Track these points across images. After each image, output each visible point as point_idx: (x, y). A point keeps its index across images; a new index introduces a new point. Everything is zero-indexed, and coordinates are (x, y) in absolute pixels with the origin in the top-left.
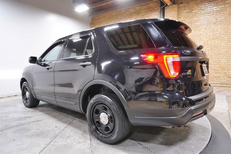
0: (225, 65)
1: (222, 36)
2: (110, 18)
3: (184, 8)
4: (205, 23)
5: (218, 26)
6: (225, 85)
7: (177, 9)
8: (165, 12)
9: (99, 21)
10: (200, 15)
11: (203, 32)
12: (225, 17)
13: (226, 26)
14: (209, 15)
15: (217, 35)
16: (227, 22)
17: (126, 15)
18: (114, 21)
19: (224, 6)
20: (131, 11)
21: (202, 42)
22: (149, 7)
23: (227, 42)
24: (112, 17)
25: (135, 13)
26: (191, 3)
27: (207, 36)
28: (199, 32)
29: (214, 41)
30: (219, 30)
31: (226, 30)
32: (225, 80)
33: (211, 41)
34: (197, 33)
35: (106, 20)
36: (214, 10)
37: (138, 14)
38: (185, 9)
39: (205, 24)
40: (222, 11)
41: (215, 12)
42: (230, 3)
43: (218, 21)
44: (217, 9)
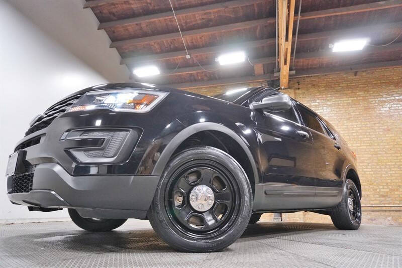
0: (373, 178)
4: (335, 117)
5: (354, 124)
6: (378, 208)
7: (294, 96)
10: (326, 107)
12: (360, 112)
13: (363, 123)
14: (339, 107)
15: (354, 134)
16: (364, 118)
19: (355, 98)
23: (368, 144)
26: (311, 90)
29: (352, 142)
31: (364, 128)
32: (376, 200)
36: (345, 102)
38: (305, 97)
40: (354, 104)
41: (346, 104)
42: (363, 96)
43: (352, 116)
44: (349, 101)
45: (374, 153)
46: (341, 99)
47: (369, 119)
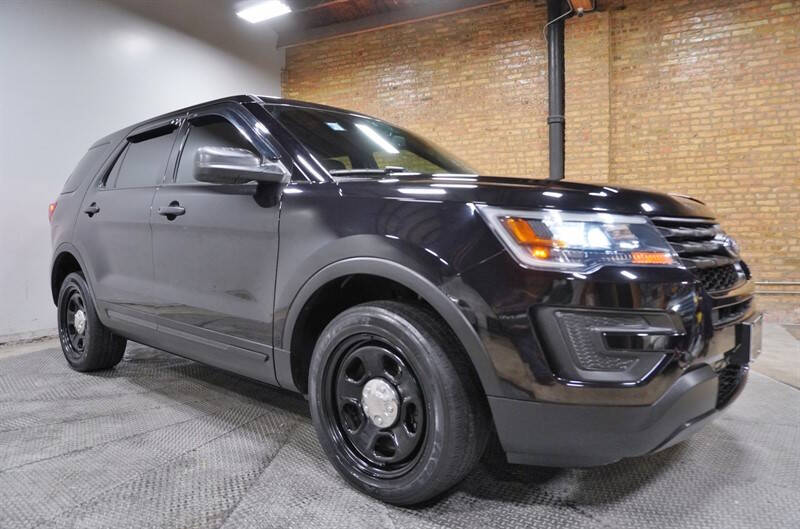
0: (776, 222)
1: (765, 122)
2: (361, 53)
3: (632, 25)
4: (706, 76)
5: (750, 90)
6: (776, 288)
7: (607, 28)
8: (565, 36)
9: (314, 63)
10: (686, 50)
11: (698, 109)
12: (773, 58)
13: (775, 88)
14: (719, 49)
15: (747, 117)
16: (780, 73)
17: (419, 44)
18: (374, 67)
19: (765, 22)
20: (438, 31)
21: (697, 141)
22: (507, 19)
23: (780, 141)
24: (368, 51)
25: (454, 38)
26: (653, 9)
27: (714, 121)
28: (684, 107)
29: (738, 137)
30: (751, 103)
31: (775, 100)
32: (775, 270)
33: (725, 139)
34: (677, 111)
35: (344, 62)
36: (735, 33)
37: (466, 41)
38: (637, 29)
39: (706, 82)
40: (761, 38)
41: (737, 40)
42: (788, 12)
43: (749, 71)
44: (746, 32)
45: (790, 162)
46: (725, 28)
47: (792, 75)
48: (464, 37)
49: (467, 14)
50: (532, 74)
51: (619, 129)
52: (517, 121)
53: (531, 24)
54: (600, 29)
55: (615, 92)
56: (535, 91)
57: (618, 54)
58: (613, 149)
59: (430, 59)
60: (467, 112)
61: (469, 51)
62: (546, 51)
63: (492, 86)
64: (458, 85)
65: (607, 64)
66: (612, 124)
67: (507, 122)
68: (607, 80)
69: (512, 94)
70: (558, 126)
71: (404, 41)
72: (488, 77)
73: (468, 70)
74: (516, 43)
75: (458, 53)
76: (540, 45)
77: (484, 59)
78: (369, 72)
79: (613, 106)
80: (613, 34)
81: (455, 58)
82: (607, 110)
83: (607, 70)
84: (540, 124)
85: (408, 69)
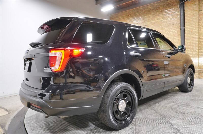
2: (128, 15)
7: (197, 3)
8: (185, 6)
9: (117, 19)
17: (144, 12)
18: (132, 18)
20: (149, 8)
22: (168, 3)
24: (130, 15)
25: (153, 9)
35: (124, 18)
37: (156, 10)
48: (156, 9)
49: (157, 3)
50: (175, 17)
51: (201, 29)
52: (171, 29)
53: (175, 4)
54: (195, 3)
55: (200, 20)
56: (176, 21)
57: (201, 9)
58: (199, 35)
59: (147, 15)
60: (157, 28)
61: (157, 12)
62: (179, 11)
63: (164, 21)
64: (154, 21)
65: (198, 12)
66: (199, 28)
67: (168, 30)
68: (198, 17)
69: (170, 22)
70: (183, 30)
71: (140, 11)
72: (163, 19)
73: (157, 17)
74: (170, 9)
75: (154, 13)
76: (177, 10)
77: (162, 14)
78: (131, 20)
79: (199, 23)
80: (199, 4)
81: (153, 15)
82: (198, 25)
83: (198, 14)
84: (178, 30)
85: (141, 18)
